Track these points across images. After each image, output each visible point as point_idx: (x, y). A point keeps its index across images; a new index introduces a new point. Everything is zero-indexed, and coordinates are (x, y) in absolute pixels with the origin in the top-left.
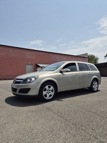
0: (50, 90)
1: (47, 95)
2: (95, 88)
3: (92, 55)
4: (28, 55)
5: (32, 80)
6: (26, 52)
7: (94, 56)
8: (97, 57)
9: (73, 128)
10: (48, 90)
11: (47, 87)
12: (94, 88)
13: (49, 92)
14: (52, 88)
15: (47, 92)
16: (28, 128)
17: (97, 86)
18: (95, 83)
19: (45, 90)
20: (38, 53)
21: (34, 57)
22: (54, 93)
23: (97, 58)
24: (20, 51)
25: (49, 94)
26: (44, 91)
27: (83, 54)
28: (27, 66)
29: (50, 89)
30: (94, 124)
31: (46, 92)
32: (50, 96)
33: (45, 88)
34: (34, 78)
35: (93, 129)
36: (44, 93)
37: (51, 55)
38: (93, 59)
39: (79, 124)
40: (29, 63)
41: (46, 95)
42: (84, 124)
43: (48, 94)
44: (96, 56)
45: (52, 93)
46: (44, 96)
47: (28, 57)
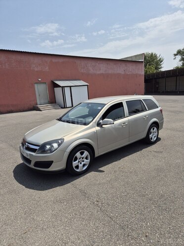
0: (83, 158)
1: (80, 165)
2: (153, 137)
3: (152, 53)
4: (36, 65)
5: (53, 146)
6: (31, 58)
7: (156, 56)
8: (160, 57)
9: (120, 236)
10: (80, 159)
11: (78, 155)
12: (151, 138)
13: (82, 161)
14: (86, 153)
15: (79, 162)
16: (60, 240)
17: (156, 134)
18: (153, 129)
19: (76, 159)
20: (54, 60)
21: (47, 68)
22: (89, 161)
23: (160, 59)
24: (19, 57)
25: (83, 163)
26: (74, 161)
27: (136, 56)
28: (36, 86)
29: (83, 156)
30: (148, 224)
31: (77, 161)
32: (84, 165)
33: (76, 157)
34: (56, 142)
35: (146, 236)
36: (75, 164)
37: (78, 61)
38: (153, 61)
39: (128, 227)
40: (40, 80)
41: (77, 167)
42: (135, 225)
43: (81, 163)
44: (158, 55)
45: (87, 161)
46: (74, 168)
47: (36, 69)
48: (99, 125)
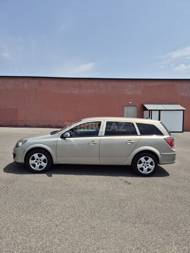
0: (40, 160)
2: (145, 168)
4: (128, 89)
6: (126, 84)
11: (36, 156)
12: (142, 169)
14: (43, 157)
17: (151, 167)
20: (149, 84)
21: (140, 92)
28: (126, 108)
31: (34, 161)
37: (177, 84)
40: (130, 103)
45: (44, 164)
46: (31, 165)
47: (128, 93)
48: (63, 137)
